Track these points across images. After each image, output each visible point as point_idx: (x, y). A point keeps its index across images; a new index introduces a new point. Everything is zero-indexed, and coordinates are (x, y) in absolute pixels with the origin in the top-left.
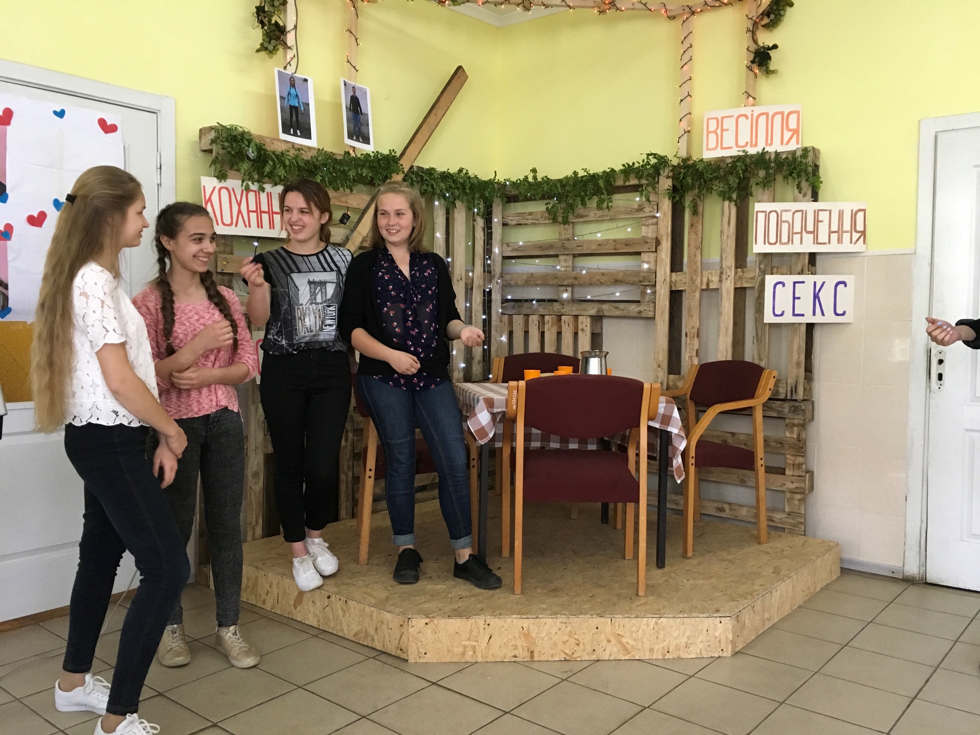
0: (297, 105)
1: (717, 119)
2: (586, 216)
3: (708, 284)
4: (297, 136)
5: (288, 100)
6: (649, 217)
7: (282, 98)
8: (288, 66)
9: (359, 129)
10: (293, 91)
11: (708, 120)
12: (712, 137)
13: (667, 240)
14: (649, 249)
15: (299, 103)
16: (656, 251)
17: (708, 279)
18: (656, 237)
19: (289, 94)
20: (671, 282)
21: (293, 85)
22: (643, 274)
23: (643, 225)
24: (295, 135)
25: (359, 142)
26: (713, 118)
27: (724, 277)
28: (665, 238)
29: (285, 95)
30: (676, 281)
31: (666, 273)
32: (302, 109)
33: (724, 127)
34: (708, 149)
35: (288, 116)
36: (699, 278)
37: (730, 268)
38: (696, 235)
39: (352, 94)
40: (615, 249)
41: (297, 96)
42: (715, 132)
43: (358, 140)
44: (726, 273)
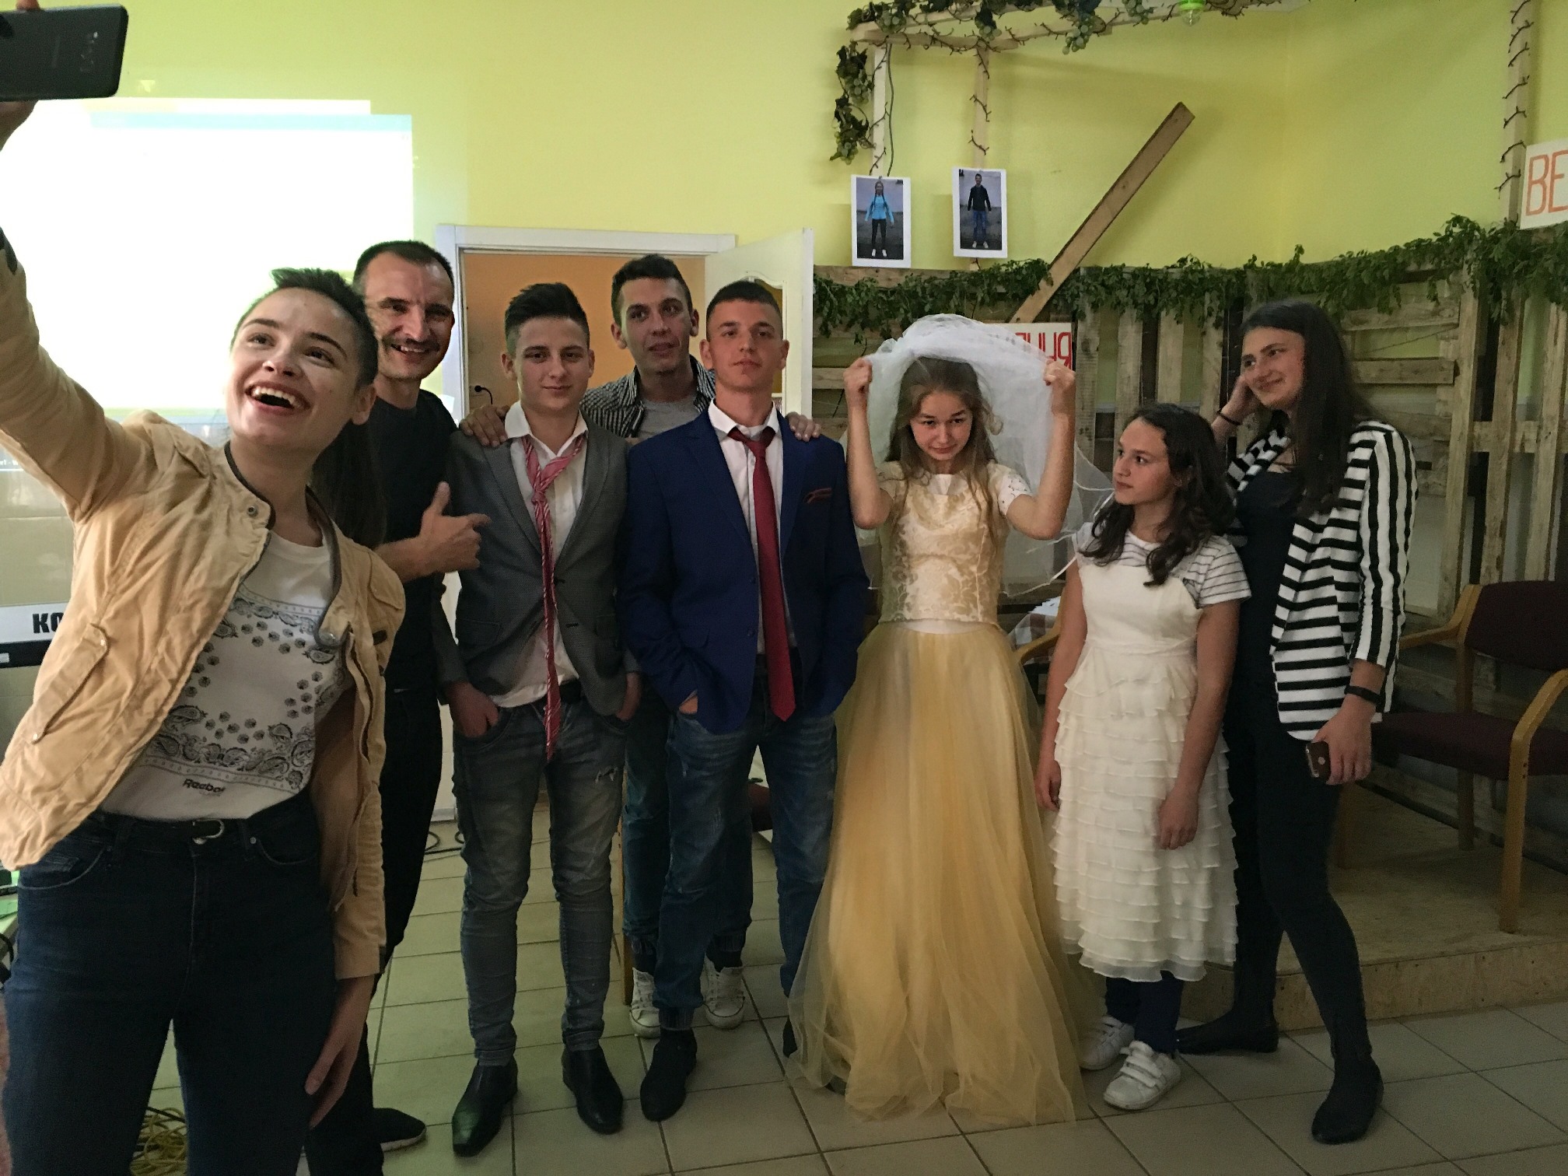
0: (884, 217)
1: (1546, 157)
2: (1367, 322)
3: (1522, 446)
4: (882, 258)
5: (871, 213)
6: (1448, 325)
7: (860, 213)
8: (875, 169)
9: (984, 230)
10: (879, 200)
11: (1533, 159)
12: (1537, 190)
13: (1469, 366)
14: (1445, 379)
15: (887, 214)
16: (1454, 384)
17: (1524, 436)
18: (1455, 363)
19: (873, 204)
20: (1471, 438)
21: (880, 192)
22: (1434, 422)
23: (1443, 338)
24: (879, 256)
25: (984, 249)
26: (1539, 157)
27: (1543, 434)
28: (1466, 362)
29: (867, 207)
30: (1479, 436)
31: (1464, 424)
32: (892, 220)
33: (1558, 172)
34: (1529, 213)
35: (869, 235)
36: (1508, 434)
37: (1553, 418)
38: (1509, 358)
39: (974, 184)
40: (1401, 378)
41: (885, 205)
42: (1541, 181)
43: (980, 247)
44: (1547, 428)
